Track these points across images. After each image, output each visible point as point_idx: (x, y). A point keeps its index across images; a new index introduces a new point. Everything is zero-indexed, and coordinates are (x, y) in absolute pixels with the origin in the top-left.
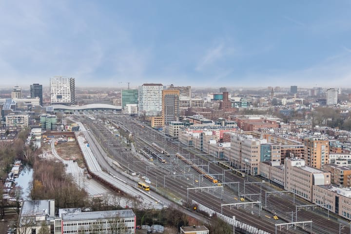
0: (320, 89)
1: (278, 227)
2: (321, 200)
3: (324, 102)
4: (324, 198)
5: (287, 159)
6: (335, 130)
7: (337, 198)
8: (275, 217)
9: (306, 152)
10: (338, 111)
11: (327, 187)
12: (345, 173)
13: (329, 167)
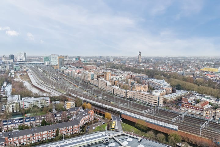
0: (108, 57)
1: (96, 99)
2: (109, 90)
3: (109, 61)
4: (110, 89)
5: (99, 78)
6: (112, 69)
7: (113, 89)
8: (96, 96)
9: (104, 76)
10: (113, 63)
11: (110, 86)
12: (116, 82)
13: (111, 80)
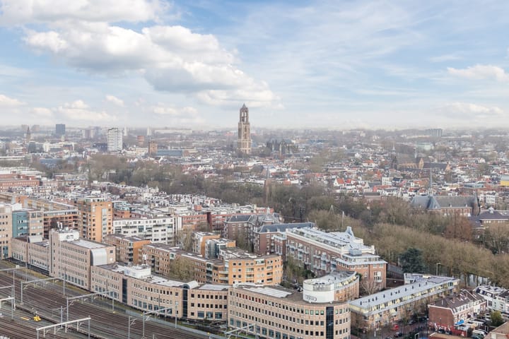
0: (97, 128)
1: (41, 332)
2: (103, 286)
3: (104, 146)
4: (107, 284)
5: (53, 230)
6: (120, 186)
7: (125, 282)
8: (37, 318)
9: (80, 219)
10: (123, 160)
11: (111, 266)
12: (135, 245)
13: (113, 239)
